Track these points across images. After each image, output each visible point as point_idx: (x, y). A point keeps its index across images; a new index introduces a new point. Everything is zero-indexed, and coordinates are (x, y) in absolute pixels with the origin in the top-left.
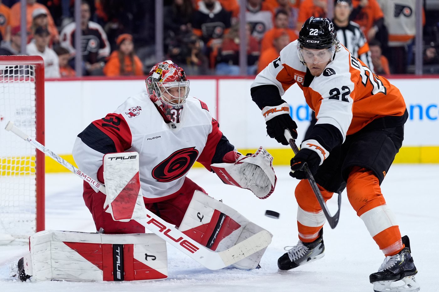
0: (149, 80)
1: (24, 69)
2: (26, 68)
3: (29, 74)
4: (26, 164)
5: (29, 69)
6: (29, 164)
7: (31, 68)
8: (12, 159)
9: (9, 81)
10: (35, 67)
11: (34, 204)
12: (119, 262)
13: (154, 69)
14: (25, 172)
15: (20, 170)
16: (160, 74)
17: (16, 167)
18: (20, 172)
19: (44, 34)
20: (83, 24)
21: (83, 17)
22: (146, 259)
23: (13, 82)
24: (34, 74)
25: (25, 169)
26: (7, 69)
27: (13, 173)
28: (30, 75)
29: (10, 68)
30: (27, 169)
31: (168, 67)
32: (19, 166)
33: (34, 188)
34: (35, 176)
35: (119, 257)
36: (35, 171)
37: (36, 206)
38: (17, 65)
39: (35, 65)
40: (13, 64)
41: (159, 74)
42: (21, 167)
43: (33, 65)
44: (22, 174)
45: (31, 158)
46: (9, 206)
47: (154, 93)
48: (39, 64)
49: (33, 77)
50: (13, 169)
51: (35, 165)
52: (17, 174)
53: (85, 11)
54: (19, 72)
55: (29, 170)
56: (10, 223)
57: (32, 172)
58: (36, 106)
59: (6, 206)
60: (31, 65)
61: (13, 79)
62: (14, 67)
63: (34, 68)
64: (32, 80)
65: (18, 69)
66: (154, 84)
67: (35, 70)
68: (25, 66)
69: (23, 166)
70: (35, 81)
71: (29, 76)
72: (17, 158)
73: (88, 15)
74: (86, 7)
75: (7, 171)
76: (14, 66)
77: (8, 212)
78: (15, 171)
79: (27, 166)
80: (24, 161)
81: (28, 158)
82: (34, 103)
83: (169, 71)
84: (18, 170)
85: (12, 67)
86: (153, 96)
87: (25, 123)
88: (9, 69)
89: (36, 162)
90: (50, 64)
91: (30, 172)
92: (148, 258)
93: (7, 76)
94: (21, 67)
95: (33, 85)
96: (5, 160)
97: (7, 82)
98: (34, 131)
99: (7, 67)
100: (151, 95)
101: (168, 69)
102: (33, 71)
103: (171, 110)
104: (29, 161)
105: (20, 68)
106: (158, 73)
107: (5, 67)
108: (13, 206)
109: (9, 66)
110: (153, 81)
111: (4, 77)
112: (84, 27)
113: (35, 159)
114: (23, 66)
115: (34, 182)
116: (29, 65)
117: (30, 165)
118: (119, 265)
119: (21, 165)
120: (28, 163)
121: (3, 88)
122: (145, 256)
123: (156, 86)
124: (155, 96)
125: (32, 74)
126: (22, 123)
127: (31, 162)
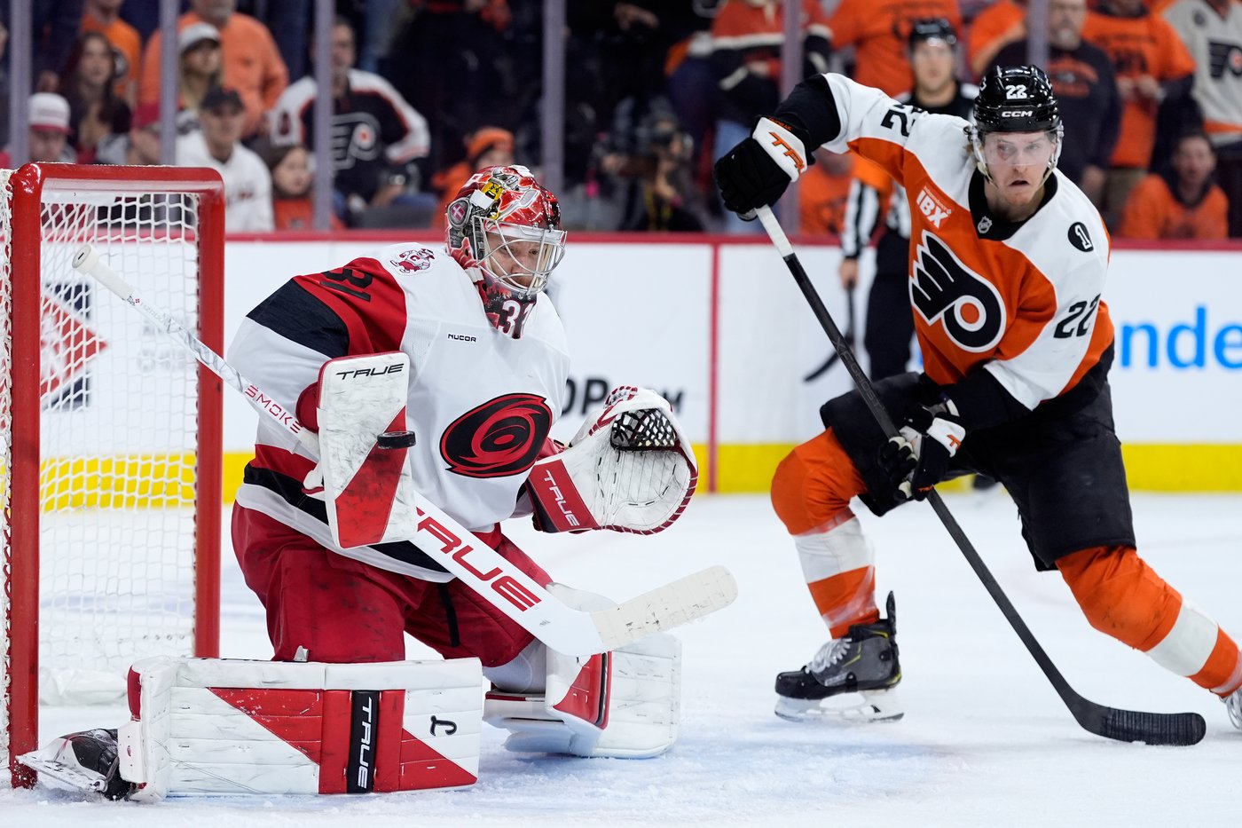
0: (457, 206)
1: (167, 205)
2: (171, 203)
3: (180, 219)
4: (170, 476)
5: (182, 205)
6: (177, 476)
7: (188, 202)
8: (128, 461)
9: (124, 239)
10: (198, 199)
11: (190, 591)
12: (366, 740)
13: (477, 181)
14: (165, 498)
15: (150, 491)
16: (496, 198)
17: (141, 483)
18: (152, 497)
19: (227, 108)
20: (336, 81)
21: (337, 61)
22: (432, 731)
23: (134, 240)
24: (196, 218)
25: (164, 488)
26: (118, 203)
27: (131, 501)
28: (183, 222)
29: (128, 200)
30: (171, 489)
31: (518, 184)
32: (148, 481)
33: (190, 542)
34: (193, 511)
35: (369, 725)
36: (194, 494)
37: (195, 596)
38: (149, 193)
39: (198, 195)
40: (136, 190)
41: (493, 197)
42: (154, 484)
43: (194, 194)
44: (157, 503)
45: (182, 458)
46: (120, 593)
47: (466, 244)
48: (210, 192)
49: (194, 228)
50: (131, 487)
51: (194, 477)
52: (143, 503)
53: (342, 44)
54: (153, 214)
55: (176, 493)
56: (120, 643)
57: (184, 498)
58: (198, 312)
59: (108, 592)
60: (188, 194)
61: (135, 234)
62: (138, 200)
63: (195, 204)
64: (189, 239)
65: (151, 204)
66: (473, 221)
67: (199, 208)
68: (170, 195)
69: (159, 480)
70: (197, 239)
71: (180, 226)
72: (144, 458)
73: (348, 56)
74: (344, 33)
75: (113, 493)
76: (139, 196)
77: (114, 612)
78: (136, 494)
79: (173, 479)
80: (163, 465)
81: (174, 458)
82: (193, 302)
83: (522, 196)
84: (147, 492)
85: (134, 199)
86: (460, 251)
87: (167, 359)
88: (124, 205)
89: (196, 469)
90: (246, 195)
91: (181, 499)
92: (438, 727)
93: (119, 224)
94: (158, 199)
95: (191, 251)
96: (110, 461)
97: (119, 240)
98: (194, 380)
99: (118, 199)
100: (453, 249)
101: (517, 189)
102: (193, 210)
103: (505, 300)
104: (177, 466)
105: (156, 202)
106: (487, 194)
107: (114, 199)
108: (131, 593)
109: (124, 195)
110: (469, 212)
111: (109, 226)
112: (339, 92)
113: (195, 461)
114: (165, 195)
115: (191, 526)
116: (182, 194)
117: (179, 479)
118: (368, 748)
119: (156, 476)
120: (173, 472)
121: (107, 257)
122: (431, 723)
123: (478, 228)
124: (467, 253)
125: (189, 220)
126: (161, 358)
127: (184, 470)
